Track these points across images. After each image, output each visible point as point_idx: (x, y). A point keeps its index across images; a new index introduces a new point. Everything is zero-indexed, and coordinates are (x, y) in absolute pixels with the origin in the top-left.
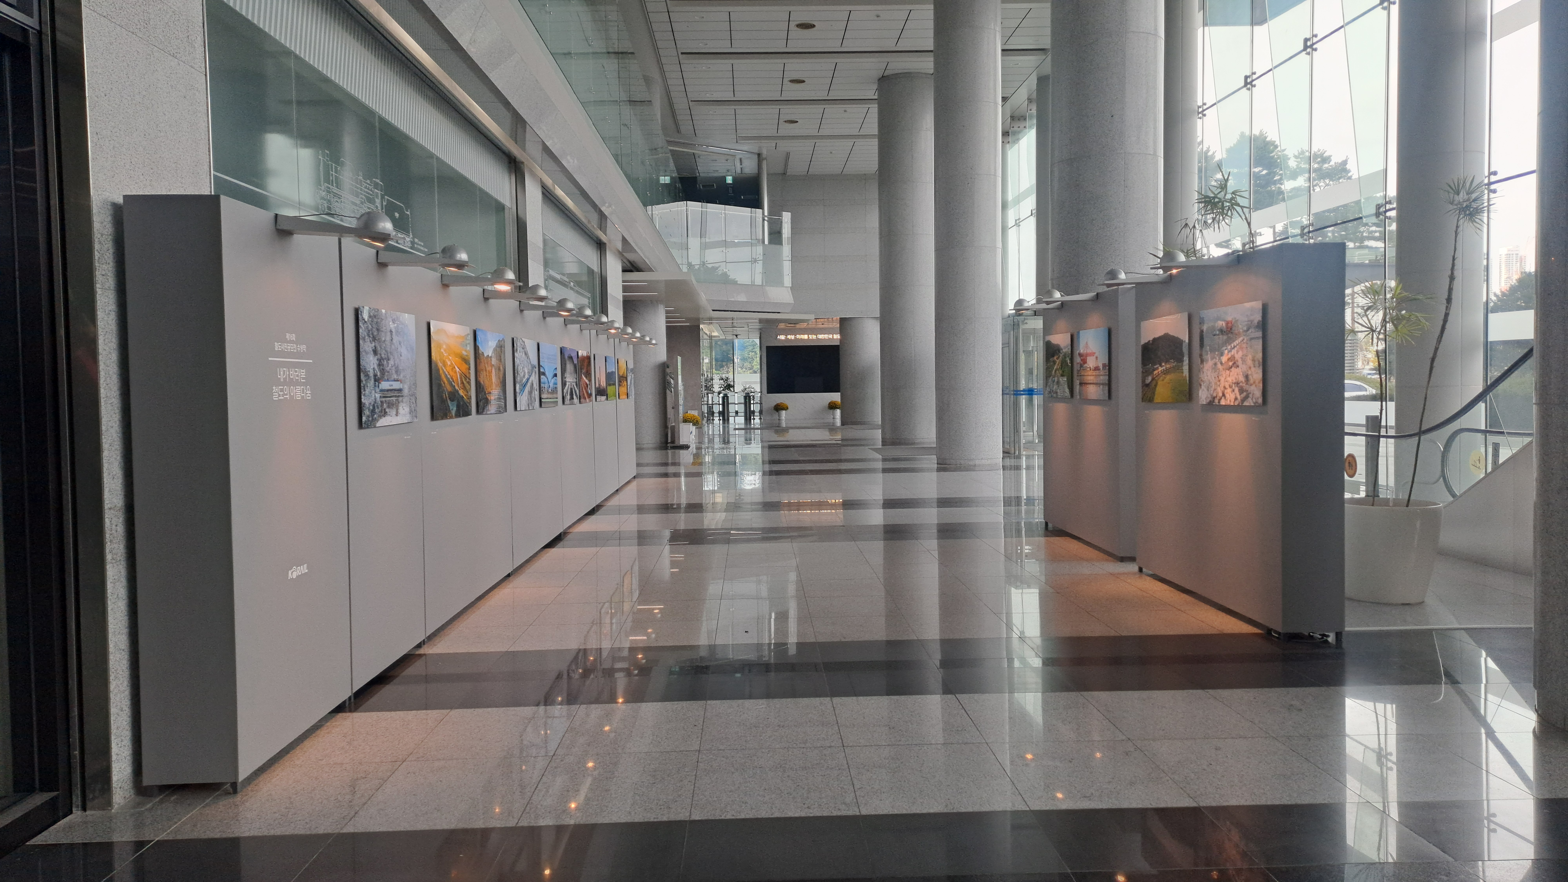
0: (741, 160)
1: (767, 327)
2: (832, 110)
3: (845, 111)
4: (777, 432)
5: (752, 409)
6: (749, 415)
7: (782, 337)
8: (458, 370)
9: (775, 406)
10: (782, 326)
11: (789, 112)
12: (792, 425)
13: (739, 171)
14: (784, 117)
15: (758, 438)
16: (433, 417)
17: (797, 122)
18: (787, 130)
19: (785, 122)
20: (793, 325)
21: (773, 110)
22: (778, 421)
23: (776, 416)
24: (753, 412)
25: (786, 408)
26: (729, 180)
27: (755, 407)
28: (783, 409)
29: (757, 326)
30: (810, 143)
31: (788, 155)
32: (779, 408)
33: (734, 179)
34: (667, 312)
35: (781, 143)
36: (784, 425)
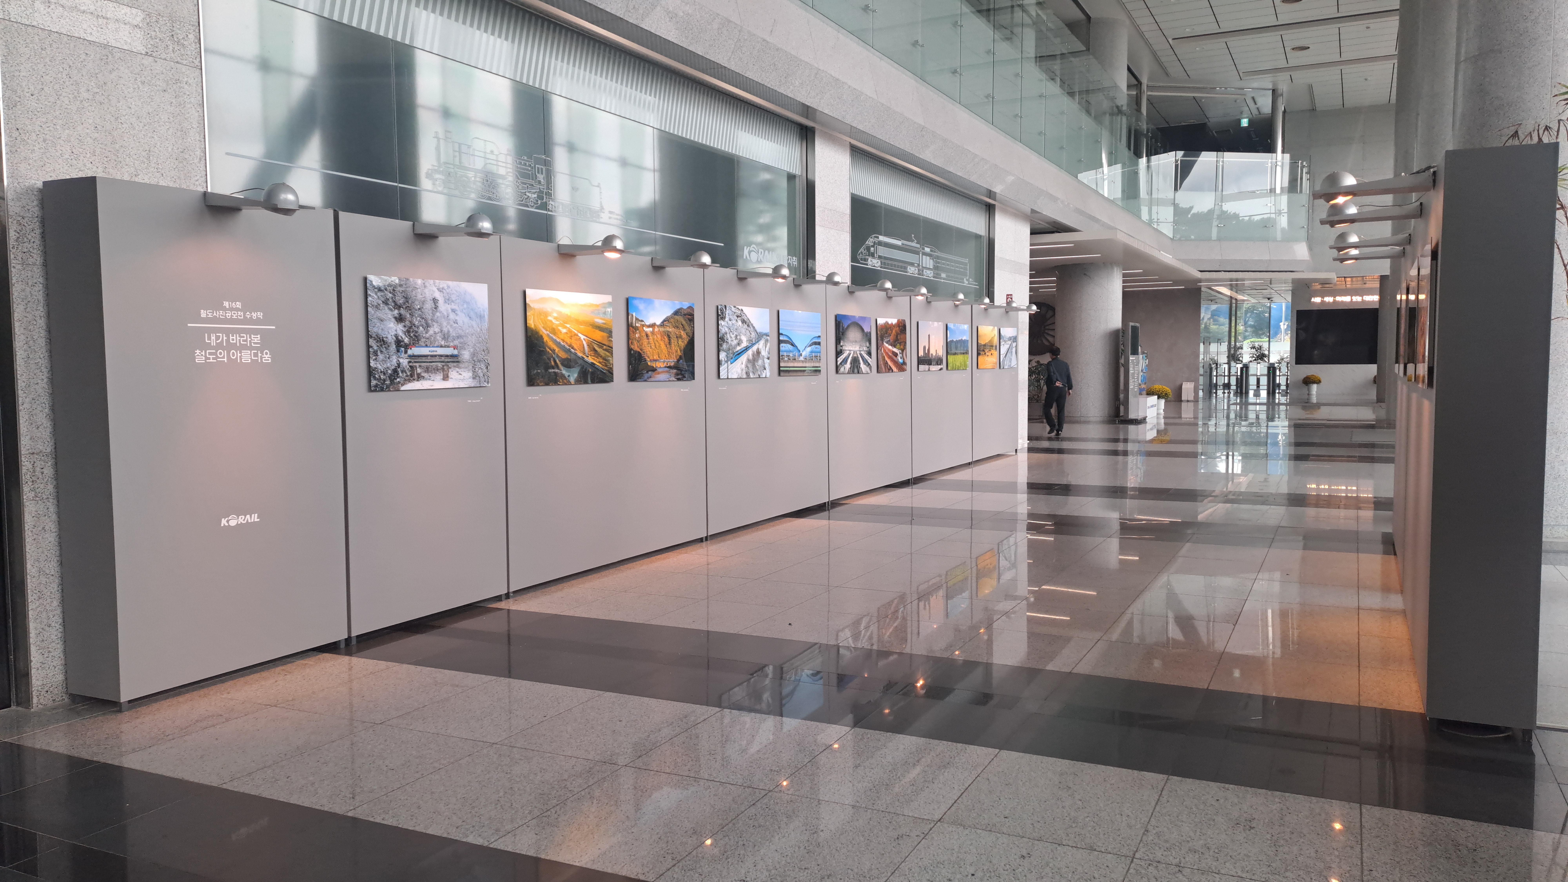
0: (1253, 98)
1: (1301, 288)
2: (1350, 29)
3: (1368, 28)
4: (1305, 408)
5: (1278, 382)
6: (1273, 388)
7: (1317, 300)
8: (582, 337)
9: (1304, 379)
10: (1317, 286)
11: (1294, 37)
12: (1324, 401)
13: (1255, 112)
14: (1289, 45)
15: (1283, 415)
16: (531, 381)
17: (1309, 48)
18: (1297, 58)
19: (1293, 49)
20: (1326, 287)
21: (1272, 38)
22: (1307, 397)
23: (1305, 389)
24: (1279, 385)
25: (1318, 382)
26: (1245, 123)
27: (1281, 380)
28: (1314, 382)
29: (1289, 287)
30: (1336, 70)
31: (1310, 87)
32: (1308, 381)
33: (1250, 122)
34: (1124, 275)
35: (1296, 75)
36: (1314, 400)
